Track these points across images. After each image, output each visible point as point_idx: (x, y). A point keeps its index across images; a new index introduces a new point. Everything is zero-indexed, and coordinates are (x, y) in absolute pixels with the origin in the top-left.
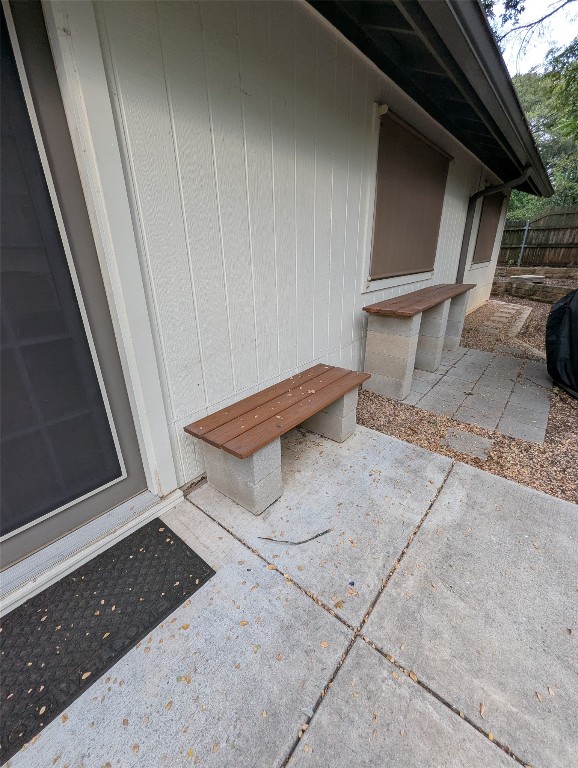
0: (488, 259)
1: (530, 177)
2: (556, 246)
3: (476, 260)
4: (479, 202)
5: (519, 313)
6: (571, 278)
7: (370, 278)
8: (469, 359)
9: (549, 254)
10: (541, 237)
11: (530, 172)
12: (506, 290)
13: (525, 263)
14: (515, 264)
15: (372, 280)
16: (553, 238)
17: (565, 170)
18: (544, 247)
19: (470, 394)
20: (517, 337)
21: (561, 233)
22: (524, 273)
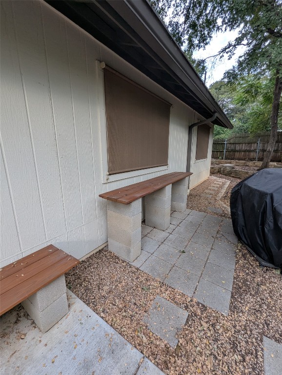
0: (205, 157)
1: (217, 117)
2: (240, 151)
3: (198, 158)
4: (195, 129)
5: (224, 184)
6: (248, 166)
7: (108, 173)
8: (190, 218)
9: (237, 155)
10: (232, 147)
11: (217, 115)
12: (219, 172)
13: (226, 158)
14: (222, 159)
15: (110, 175)
16: (238, 147)
17: (240, 119)
18: (234, 151)
19: (184, 252)
20: (221, 200)
21: (241, 145)
22: (227, 163)
